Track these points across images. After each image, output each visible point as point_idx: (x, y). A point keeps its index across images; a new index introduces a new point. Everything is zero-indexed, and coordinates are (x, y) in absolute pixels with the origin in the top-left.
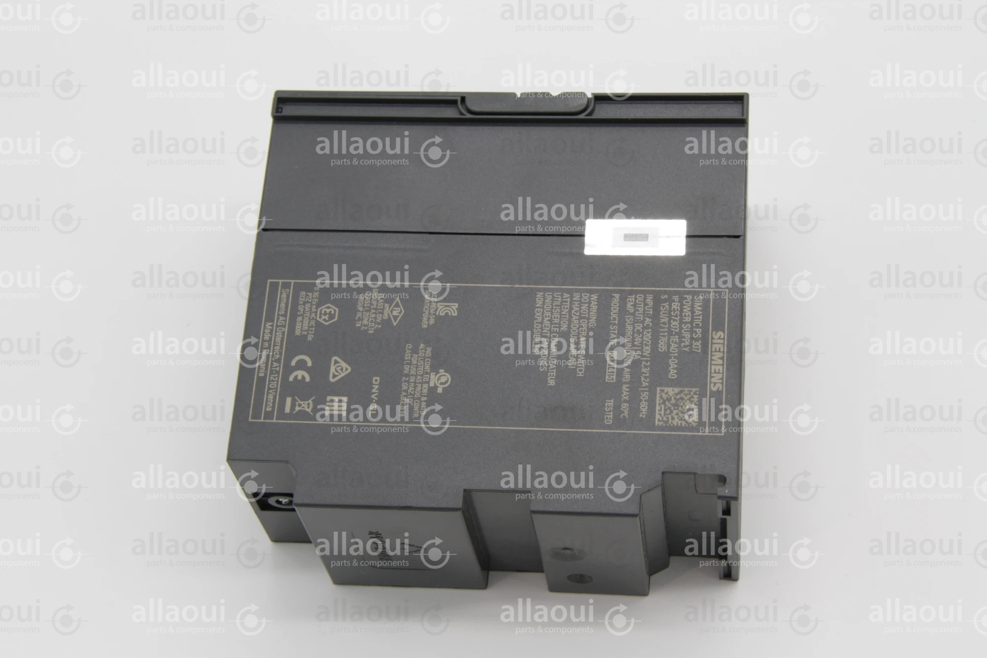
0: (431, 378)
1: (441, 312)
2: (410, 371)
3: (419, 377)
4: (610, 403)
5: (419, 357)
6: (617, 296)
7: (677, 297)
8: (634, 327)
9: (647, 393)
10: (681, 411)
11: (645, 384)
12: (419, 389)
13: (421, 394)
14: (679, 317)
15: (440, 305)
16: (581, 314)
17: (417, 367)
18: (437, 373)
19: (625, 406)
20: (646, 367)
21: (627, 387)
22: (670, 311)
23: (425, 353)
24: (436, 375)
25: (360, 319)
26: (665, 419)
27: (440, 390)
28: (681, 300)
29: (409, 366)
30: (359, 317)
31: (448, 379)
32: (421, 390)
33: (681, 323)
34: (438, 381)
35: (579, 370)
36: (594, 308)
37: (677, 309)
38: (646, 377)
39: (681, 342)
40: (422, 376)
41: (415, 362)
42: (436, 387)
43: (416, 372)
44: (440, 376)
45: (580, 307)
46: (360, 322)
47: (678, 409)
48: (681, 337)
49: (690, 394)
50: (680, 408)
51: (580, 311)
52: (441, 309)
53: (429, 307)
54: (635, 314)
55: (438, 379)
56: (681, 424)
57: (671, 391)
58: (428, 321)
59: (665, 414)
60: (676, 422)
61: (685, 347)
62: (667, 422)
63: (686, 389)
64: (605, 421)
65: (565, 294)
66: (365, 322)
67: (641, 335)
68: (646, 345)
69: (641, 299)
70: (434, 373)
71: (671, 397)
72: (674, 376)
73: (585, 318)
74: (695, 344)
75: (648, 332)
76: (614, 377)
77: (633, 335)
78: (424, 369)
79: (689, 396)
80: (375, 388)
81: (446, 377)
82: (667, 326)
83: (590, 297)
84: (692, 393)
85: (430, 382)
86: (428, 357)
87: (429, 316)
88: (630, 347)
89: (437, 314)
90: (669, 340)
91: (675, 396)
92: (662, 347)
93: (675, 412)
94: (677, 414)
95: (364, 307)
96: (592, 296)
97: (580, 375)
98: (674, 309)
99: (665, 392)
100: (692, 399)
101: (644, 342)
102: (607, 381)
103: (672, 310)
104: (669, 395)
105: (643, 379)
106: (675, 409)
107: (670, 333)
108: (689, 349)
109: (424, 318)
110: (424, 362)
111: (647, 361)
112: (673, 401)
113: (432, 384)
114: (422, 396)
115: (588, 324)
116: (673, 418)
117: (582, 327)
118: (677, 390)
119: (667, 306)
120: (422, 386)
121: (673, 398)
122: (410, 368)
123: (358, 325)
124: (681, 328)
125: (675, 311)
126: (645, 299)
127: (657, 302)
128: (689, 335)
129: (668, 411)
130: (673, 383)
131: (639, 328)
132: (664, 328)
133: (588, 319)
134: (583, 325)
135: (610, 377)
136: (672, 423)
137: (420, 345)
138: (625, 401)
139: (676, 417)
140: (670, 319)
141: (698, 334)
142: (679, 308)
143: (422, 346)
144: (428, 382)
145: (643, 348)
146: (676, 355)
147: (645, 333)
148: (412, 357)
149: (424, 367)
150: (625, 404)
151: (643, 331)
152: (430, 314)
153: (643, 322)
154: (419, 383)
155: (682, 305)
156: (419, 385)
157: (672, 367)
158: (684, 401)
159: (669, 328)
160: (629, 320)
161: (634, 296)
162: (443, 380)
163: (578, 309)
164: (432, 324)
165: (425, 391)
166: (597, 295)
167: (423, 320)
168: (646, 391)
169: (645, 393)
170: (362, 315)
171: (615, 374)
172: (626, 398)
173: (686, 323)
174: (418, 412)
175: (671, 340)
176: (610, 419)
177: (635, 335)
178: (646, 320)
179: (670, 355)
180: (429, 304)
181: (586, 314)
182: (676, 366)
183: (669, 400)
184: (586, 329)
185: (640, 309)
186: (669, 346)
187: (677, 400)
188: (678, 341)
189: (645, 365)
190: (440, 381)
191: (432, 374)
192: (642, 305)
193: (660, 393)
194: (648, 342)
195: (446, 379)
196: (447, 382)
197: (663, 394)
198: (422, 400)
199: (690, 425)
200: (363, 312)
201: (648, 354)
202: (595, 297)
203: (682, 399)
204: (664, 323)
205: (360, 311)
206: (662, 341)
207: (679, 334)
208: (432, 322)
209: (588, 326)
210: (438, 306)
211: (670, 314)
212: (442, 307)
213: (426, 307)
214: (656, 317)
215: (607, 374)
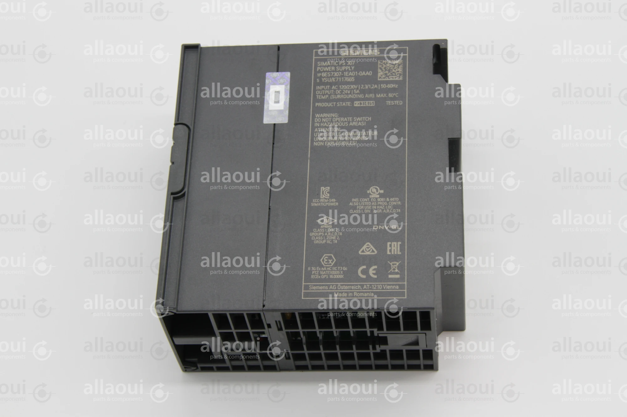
0: (373, 197)
1: (327, 196)
2: (369, 209)
3: (373, 203)
4: (389, 102)
5: (359, 205)
6: (317, 104)
7: (318, 74)
8: (339, 94)
9: (382, 85)
10: (393, 68)
11: (376, 86)
12: (381, 203)
13: (384, 202)
14: (331, 73)
15: (322, 197)
16: (329, 122)
17: (366, 205)
18: (370, 194)
19: (390, 95)
20: (364, 87)
21: (378, 95)
22: (327, 77)
23: (356, 202)
24: (371, 195)
25: (332, 240)
26: (399, 75)
27: (382, 191)
28: (320, 72)
29: (365, 210)
30: (330, 242)
31: (374, 188)
32: (382, 202)
33: (336, 71)
34: (376, 193)
35: (367, 120)
36: (325, 115)
37: (326, 74)
38: (372, 86)
39: (348, 70)
40: (372, 202)
41: (362, 207)
42: (379, 194)
43: (369, 206)
44: (372, 192)
45: (324, 122)
46: (334, 241)
47: (392, 70)
48: (345, 70)
49: (382, 65)
50: (391, 68)
51: (327, 122)
52: (325, 196)
53: (323, 203)
54: (329, 94)
55: (374, 193)
56: (401, 67)
57: (380, 73)
58: (333, 202)
59: (395, 75)
60: (400, 70)
61: (351, 68)
62: (400, 74)
63: (379, 66)
64: (400, 104)
65: (315, 131)
66: (334, 238)
67: (344, 90)
68: (350, 87)
69: (319, 92)
70: (370, 196)
71: (384, 73)
72: (370, 73)
73: (332, 120)
74: (349, 63)
75: (342, 87)
76: (371, 102)
77: (343, 94)
78: (367, 201)
79: (383, 65)
80: (381, 228)
81: (373, 189)
82: (338, 78)
83: (318, 118)
84: (381, 63)
85: (376, 197)
86: (359, 200)
87: (330, 202)
88: (352, 95)
89: (328, 198)
90: (347, 77)
91: (383, 71)
92: (352, 79)
93: (393, 71)
94: (395, 70)
95: (323, 240)
96: (316, 117)
97: (370, 119)
98: (326, 75)
99: (381, 76)
100: (386, 63)
101: (348, 88)
102: (374, 105)
103: (327, 76)
104: (383, 74)
105: (373, 88)
106: (392, 71)
107: (343, 76)
108: (353, 67)
109: (331, 205)
110: (362, 202)
111: (361, 86)
112: (387, 72)
113: (378, 196)
114: (386, 201)
115: (335, 117)
116: (398, 71)
117: (338, 120)
118: (379, 70)
119: (324, 79)
120: (379, 202)
121: (384, 72)
122: (367, 209)
123: (336, 241)
124: (339, 71)
125: (328, 75)
126: (319, 90)
127: (321, 83)
128: (344, 67)
129: (394, 74)
130: (375, 73)
131: (339, 92)
132: (339, 79)
133: (332, 117)
134: (337, 120)
135: (372, 104)
136: (401, 72)
137: (351, 205)
138: (387, 95)
139: (397, 70)
140: (333, 77)
141: (343, 63)
142: (325, 73)
143: (351, 204)
144: (376, 199)
145: (352, 89)
146: (356, 72)
147: (342, 88)
148: (358, 209)
149: (366, 201)
150: (389, 95)
151: (341, 89)
152: (328, 202)
153: (335, 90)
154: (377, 203)
155: (324, 71)
156: (379, 203)
157: (365, 74)
158: (387, 67)
159: (339, 77)
160: (333, 97)
161: (317, 96)
162: (374, 190)
163: (326, 123)
164: (336, 200)
165: (382, 199)
166: (316, 114)
167: (333, 205)
168: (380, 86)
169: (382, 86)
170: (329, 240)
171: (369, 102)
172: (385, 95)
173: (336, 69)
174: (397, 202)
175: (346, 75)
176: (399, 102)
177: (343, 93)
178: (333, 89)
179: (357, 75)
180: (321, 203)
181: (329, 119)
182: (364, 72)
183: (386, 74)
184: (339, 118)
185: (326, 92)
186: (351, 76)
187: (386, 70)
188: (348, 72)
189: (363, 87)
190: (376, 192)
191: (370, 197)
192: (324, 91)
193: (382, 79)
194: (348, 87)
195: (374, 189)
196: (376, 188)
197: (382, 77)
198: (388, 200)
199: (402, 63)
200: (326, 240)
201: (356, 86)
202: (317, 115)
203: (385, 68)
204: (336, 80)
205: (326, 242)
206: (348, 80)
207: (343, 72)
208: (334, 200)
209: (337, 117)
210: (323, 198)
211: (329, 77)
212: (323, 195)
213: (323, 204)
214: (331, 84)
215: (369, 105)
